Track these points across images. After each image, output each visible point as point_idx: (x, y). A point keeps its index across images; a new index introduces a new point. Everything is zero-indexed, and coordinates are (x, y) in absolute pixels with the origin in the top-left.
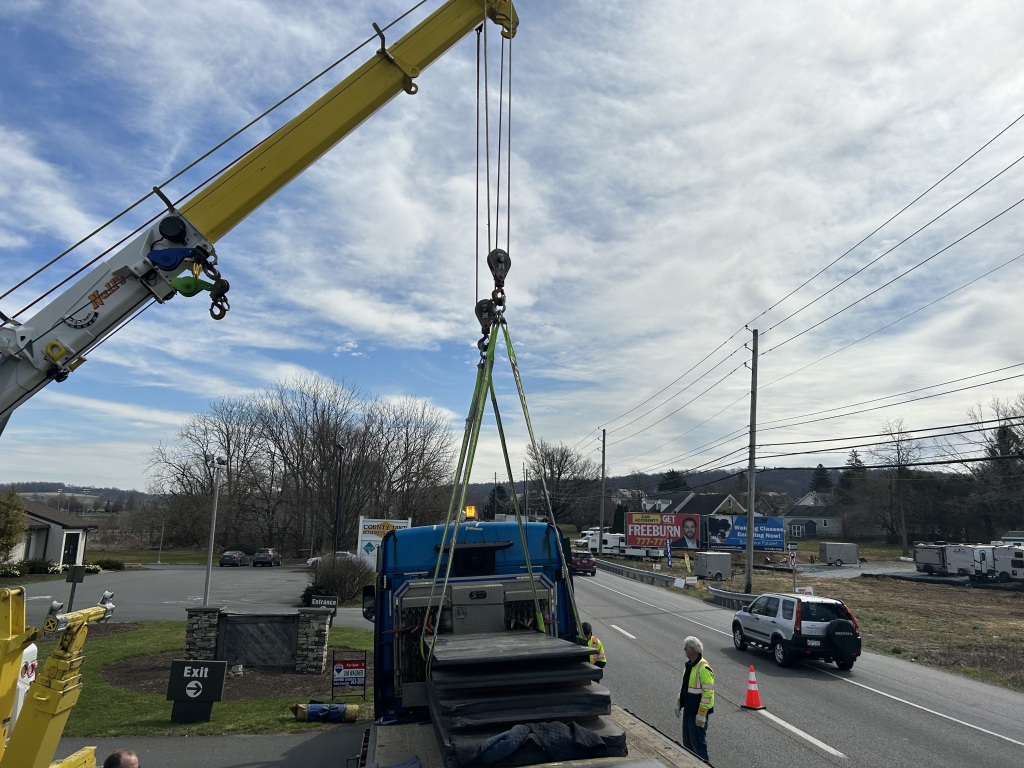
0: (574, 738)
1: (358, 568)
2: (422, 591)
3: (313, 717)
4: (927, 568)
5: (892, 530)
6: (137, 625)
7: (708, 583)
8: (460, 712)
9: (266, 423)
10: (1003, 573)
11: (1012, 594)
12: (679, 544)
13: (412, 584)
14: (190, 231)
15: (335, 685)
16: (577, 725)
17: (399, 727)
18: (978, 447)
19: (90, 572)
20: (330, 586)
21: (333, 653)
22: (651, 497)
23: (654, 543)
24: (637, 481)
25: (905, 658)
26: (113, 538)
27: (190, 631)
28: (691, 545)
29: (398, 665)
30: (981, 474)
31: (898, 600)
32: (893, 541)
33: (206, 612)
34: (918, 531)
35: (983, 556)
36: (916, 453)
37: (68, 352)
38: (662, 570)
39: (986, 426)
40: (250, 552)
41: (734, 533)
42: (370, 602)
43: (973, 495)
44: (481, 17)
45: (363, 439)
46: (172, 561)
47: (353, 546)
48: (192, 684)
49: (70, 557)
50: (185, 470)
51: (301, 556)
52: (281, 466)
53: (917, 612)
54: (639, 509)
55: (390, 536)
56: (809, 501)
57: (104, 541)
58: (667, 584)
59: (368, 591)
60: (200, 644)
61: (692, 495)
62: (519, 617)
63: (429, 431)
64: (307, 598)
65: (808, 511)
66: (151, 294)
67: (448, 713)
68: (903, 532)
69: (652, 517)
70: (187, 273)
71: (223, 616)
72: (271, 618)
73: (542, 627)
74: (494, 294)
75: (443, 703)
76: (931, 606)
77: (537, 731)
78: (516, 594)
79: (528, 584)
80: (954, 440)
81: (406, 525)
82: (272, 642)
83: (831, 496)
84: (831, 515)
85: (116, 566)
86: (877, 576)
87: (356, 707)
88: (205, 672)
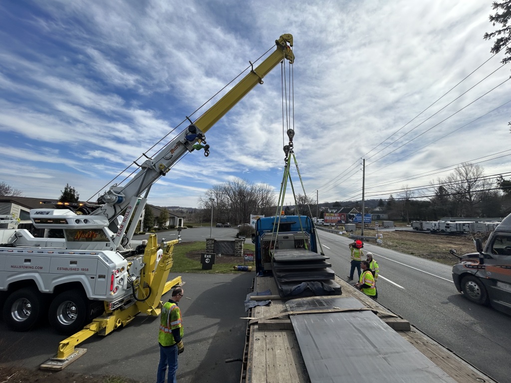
0: (323, 288)
1: (250, 228)
2: (268, 236)
3: (239, 270)
4: (416, 228)
5: (404, 217)
6: (195, 242)
7: (349, 233)
8: (283, 277)
9: (226, 191)
10: (442, 230)
11: (446, 236)
12: (340, 222)
13: (266, 234)
14: (197, 130)
15: (245, 261)
16: (324, 283)
17: (263, 278)
18: (433, 193)
19: (184, 228)
20: (243, 233)
21: (244, 252)
22: (330, 209)
23: (332, 221)
24: (326, 205)
25: (415, 256)
26: (191, 220)
27: (207, 245)
28: (343, 222)
29: (262, 258)
30: (433, 200)
31: (408, 238)
32: (404, 220)
33: (211, 240)
34: (412, 218)
35: (435, 225)
36: (412, 195)
37: (165, 167)
38: (335, 229)
39: (435, 186)
40: (223, 224)
41: (356, 218)
42: (254, 238)
43: (431, 207)
44: (283, 58)
45: (251, 194)
46: (204, 226)
47: (249, 222)
48: (207, 259)
49: (180, 225)
50: (207, 203)
51: (236, 225)
52: (230, 202)
53: (415, 241)
54: (328, 212)
55: (259, 220)
56: (377, 209)
57: (189, 220)
58: (337, 233)
59: (253, 235)
60: (209, 248)
61: (343, 208)
62: (299, 245)
63: (268, 192)
64: (238, 236)
65: (377, 212)
66: (187, 149)
67: (279, 277)
68: (408, 218)
69: (332, 214)
70: (197, 143)
71: (215, 241)
72: (228, 242)
73: (307, 248)
74: (289, 143)
75: (278, 274)
76: (419, 239)
77: (310, 285)
78: (297, 237)
79: (301, 234)
80: (424, 190)
81: (263, 217)
82: (228, 248)
83: (384, 208)
84: (385, 213)
85: (191, 227)
86: (400, 231)
87: (251, 267)
88: (210, 256)
